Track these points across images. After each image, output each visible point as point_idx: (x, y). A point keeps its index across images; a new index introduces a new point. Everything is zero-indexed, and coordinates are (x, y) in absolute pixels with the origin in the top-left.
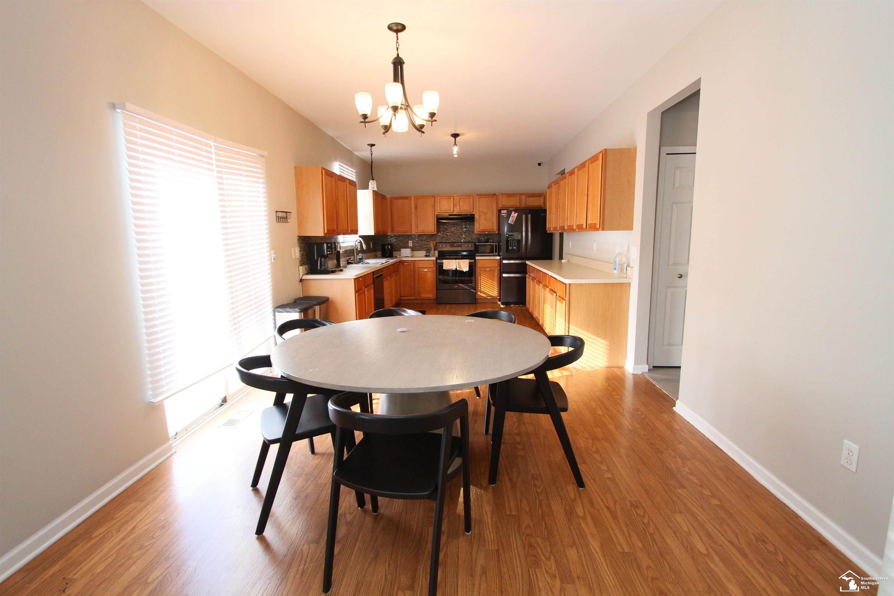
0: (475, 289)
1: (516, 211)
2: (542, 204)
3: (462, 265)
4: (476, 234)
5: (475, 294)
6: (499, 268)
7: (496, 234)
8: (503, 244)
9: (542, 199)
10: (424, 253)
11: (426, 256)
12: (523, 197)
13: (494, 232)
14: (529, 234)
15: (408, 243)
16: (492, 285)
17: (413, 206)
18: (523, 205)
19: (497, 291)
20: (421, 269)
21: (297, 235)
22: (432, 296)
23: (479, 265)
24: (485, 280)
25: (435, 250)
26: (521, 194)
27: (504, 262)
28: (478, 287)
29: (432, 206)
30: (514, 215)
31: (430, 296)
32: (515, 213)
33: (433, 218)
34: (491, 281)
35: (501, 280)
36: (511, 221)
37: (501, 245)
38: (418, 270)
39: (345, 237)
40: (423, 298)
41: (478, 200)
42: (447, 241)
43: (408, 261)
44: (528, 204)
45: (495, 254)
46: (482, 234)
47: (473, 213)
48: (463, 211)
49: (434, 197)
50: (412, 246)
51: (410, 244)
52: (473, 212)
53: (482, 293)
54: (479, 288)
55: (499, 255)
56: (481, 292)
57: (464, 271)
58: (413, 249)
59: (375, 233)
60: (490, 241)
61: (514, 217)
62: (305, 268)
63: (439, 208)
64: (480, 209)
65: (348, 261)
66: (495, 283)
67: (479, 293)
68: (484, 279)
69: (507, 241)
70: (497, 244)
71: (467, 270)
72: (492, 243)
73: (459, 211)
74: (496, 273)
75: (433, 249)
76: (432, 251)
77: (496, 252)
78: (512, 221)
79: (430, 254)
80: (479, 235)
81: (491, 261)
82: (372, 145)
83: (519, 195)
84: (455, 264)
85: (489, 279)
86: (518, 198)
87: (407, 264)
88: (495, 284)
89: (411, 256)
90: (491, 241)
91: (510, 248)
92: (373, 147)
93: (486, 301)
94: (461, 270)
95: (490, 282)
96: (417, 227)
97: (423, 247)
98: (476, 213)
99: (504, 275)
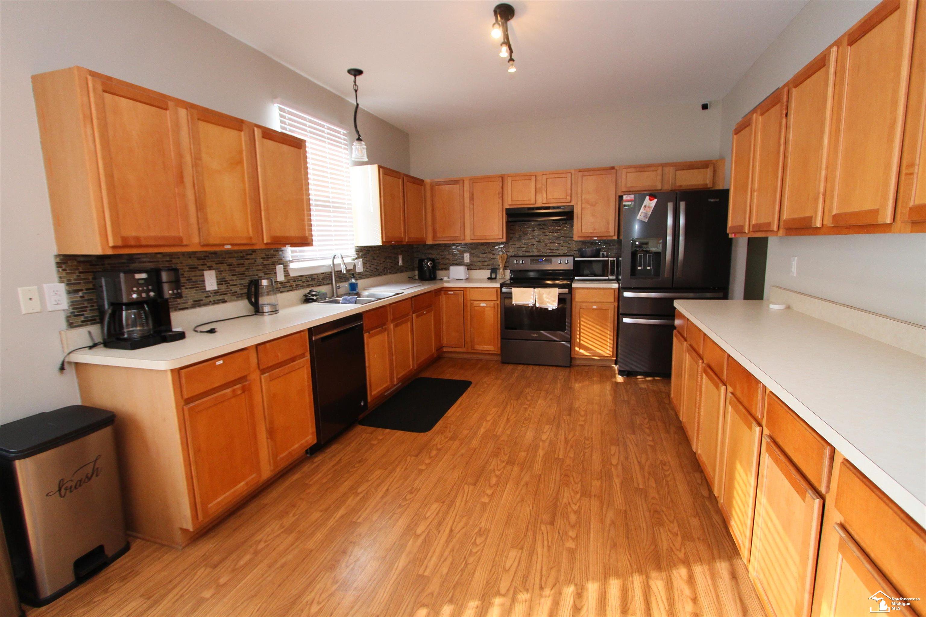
0: (570, 341)
1: (652, 196)
2: (708, 182)
3: (547, 298)
4: (576, 242)
5: (570, 350)
6: (616, 304)
7: (614, 240)
8: (626, 260)
9: (709, 172)
10: (487, 273)
11: (490, 279)
12: (670, 171)
13: (610, 238)
14: (682, 239)
15: (463, 257)
16: (603, 335)
17: (467, 195)
18: (667, 187)
19: (612, 346)
20: (476, 303)
21: (56, 253)
22: (493, 350)
23: (578, 297)
24: (588, 326)
25: (505, 268)
26: (664, 165)
27: (627, 294)
28: (576, 338)
29: (499, 194)
30: (650, 204)
31: (491, 348)
32: (651, 200)
33: (500, 214)
34: (599, 327)
35: (619, 327)
36: (643, 215)
37: (621, 261)
38: (471, 305)
39: (295, 252)
40: (480, 352)
41: (580, 179)
42: (527, 254)
43: (453, 289)
44: (678, 183)
45: (610, 277)
46: (587, 242)
47: (572, 204)
48: (553, 201)
49: (503, 178)
50: (468, 261)
51: (467, 258)
52: (571, 202)
53: (582, 349)
54: (578, 340)
55: (617, 280)
56: (581, 346)
57: (549, 309)
58: (470, 267)
59: (383, 242)
60: (603, 254)
61: (649, 207)
62: (90, 333)
63: (510, 198)
64: (583, 197)
65: (305, 295)
66: (609, 332)
67: (577, 349)
68: (588, 324)
69: (634, 255)
70: (615, 259)
71: (554, 308)
72: (607, 257)
73: (545, 202)
74: (611, 314)
75: (501, 267)
76: (501, 271)
77: (612, 274)
78: (645, 216)
79: (496, 276)
80: (584, 242)
81: (602, 292)
82: (357, 72)
83: (660, 168)
84: (532, 297)
85: (597, 325)
86: (659, 171)
87: (452, 293)
88: (607, 334)
89: (466, 279)
90: (605, 253)
91: (639, 268)
92: (358, 78)
93: (592, 363)
94: (544, 306)
95: (598, 329)
96: (473, 230)
97: (486, 264)
98: (577, 204)
99: (626, 320)
